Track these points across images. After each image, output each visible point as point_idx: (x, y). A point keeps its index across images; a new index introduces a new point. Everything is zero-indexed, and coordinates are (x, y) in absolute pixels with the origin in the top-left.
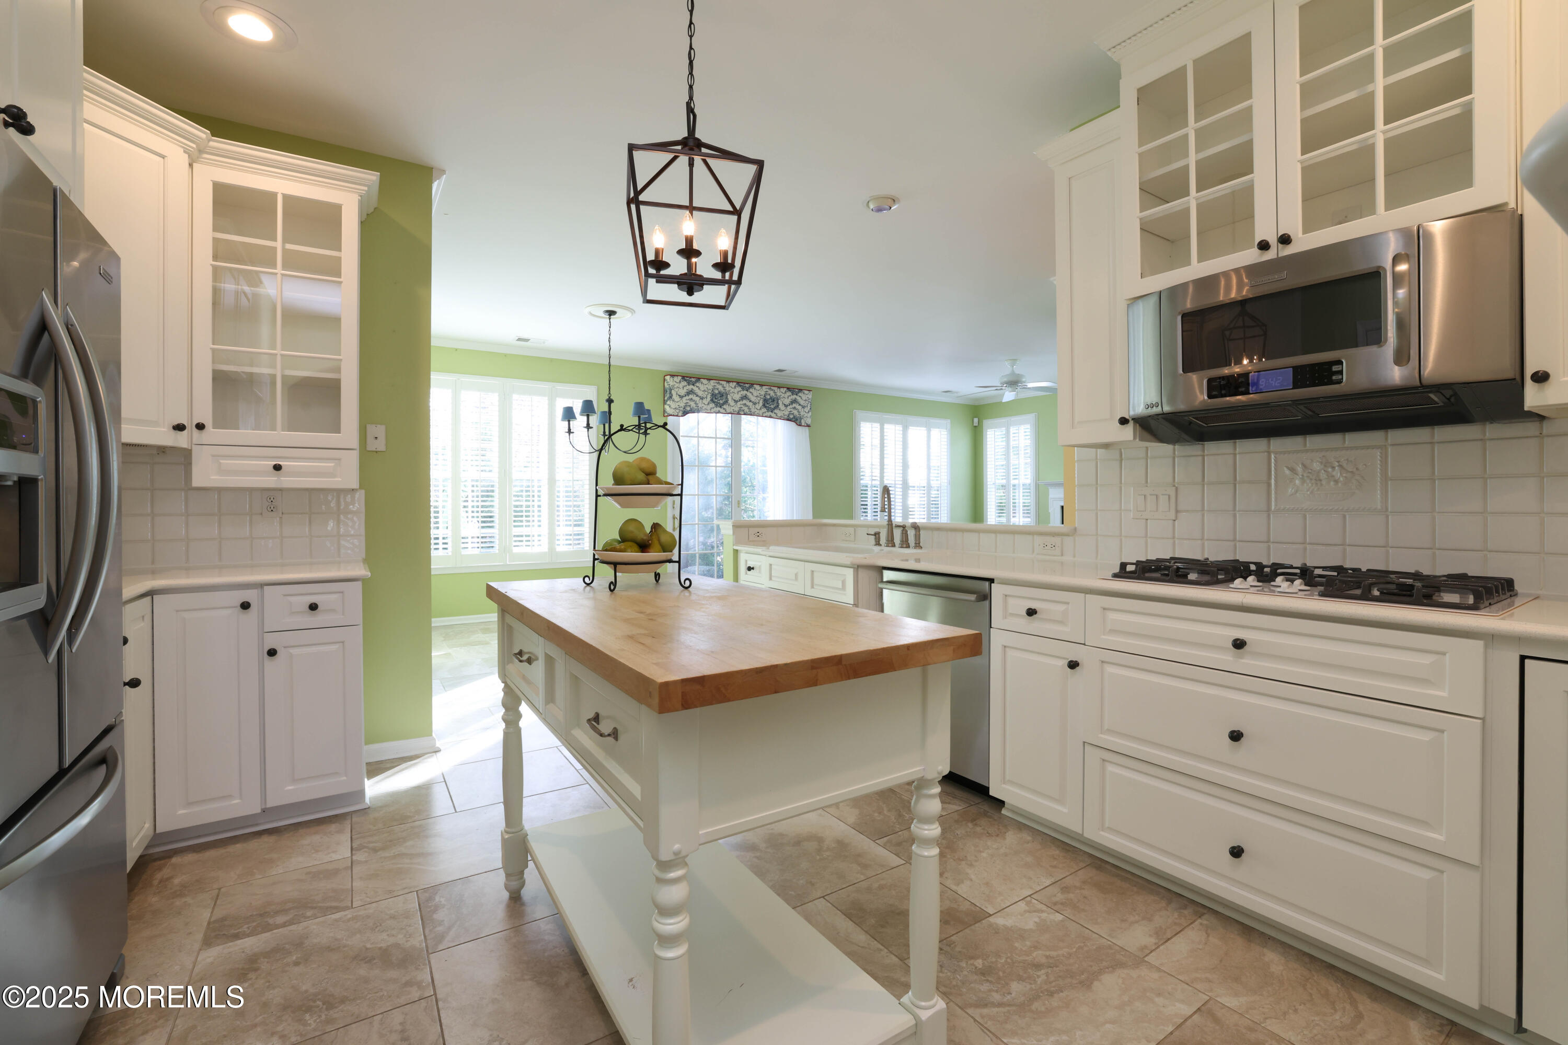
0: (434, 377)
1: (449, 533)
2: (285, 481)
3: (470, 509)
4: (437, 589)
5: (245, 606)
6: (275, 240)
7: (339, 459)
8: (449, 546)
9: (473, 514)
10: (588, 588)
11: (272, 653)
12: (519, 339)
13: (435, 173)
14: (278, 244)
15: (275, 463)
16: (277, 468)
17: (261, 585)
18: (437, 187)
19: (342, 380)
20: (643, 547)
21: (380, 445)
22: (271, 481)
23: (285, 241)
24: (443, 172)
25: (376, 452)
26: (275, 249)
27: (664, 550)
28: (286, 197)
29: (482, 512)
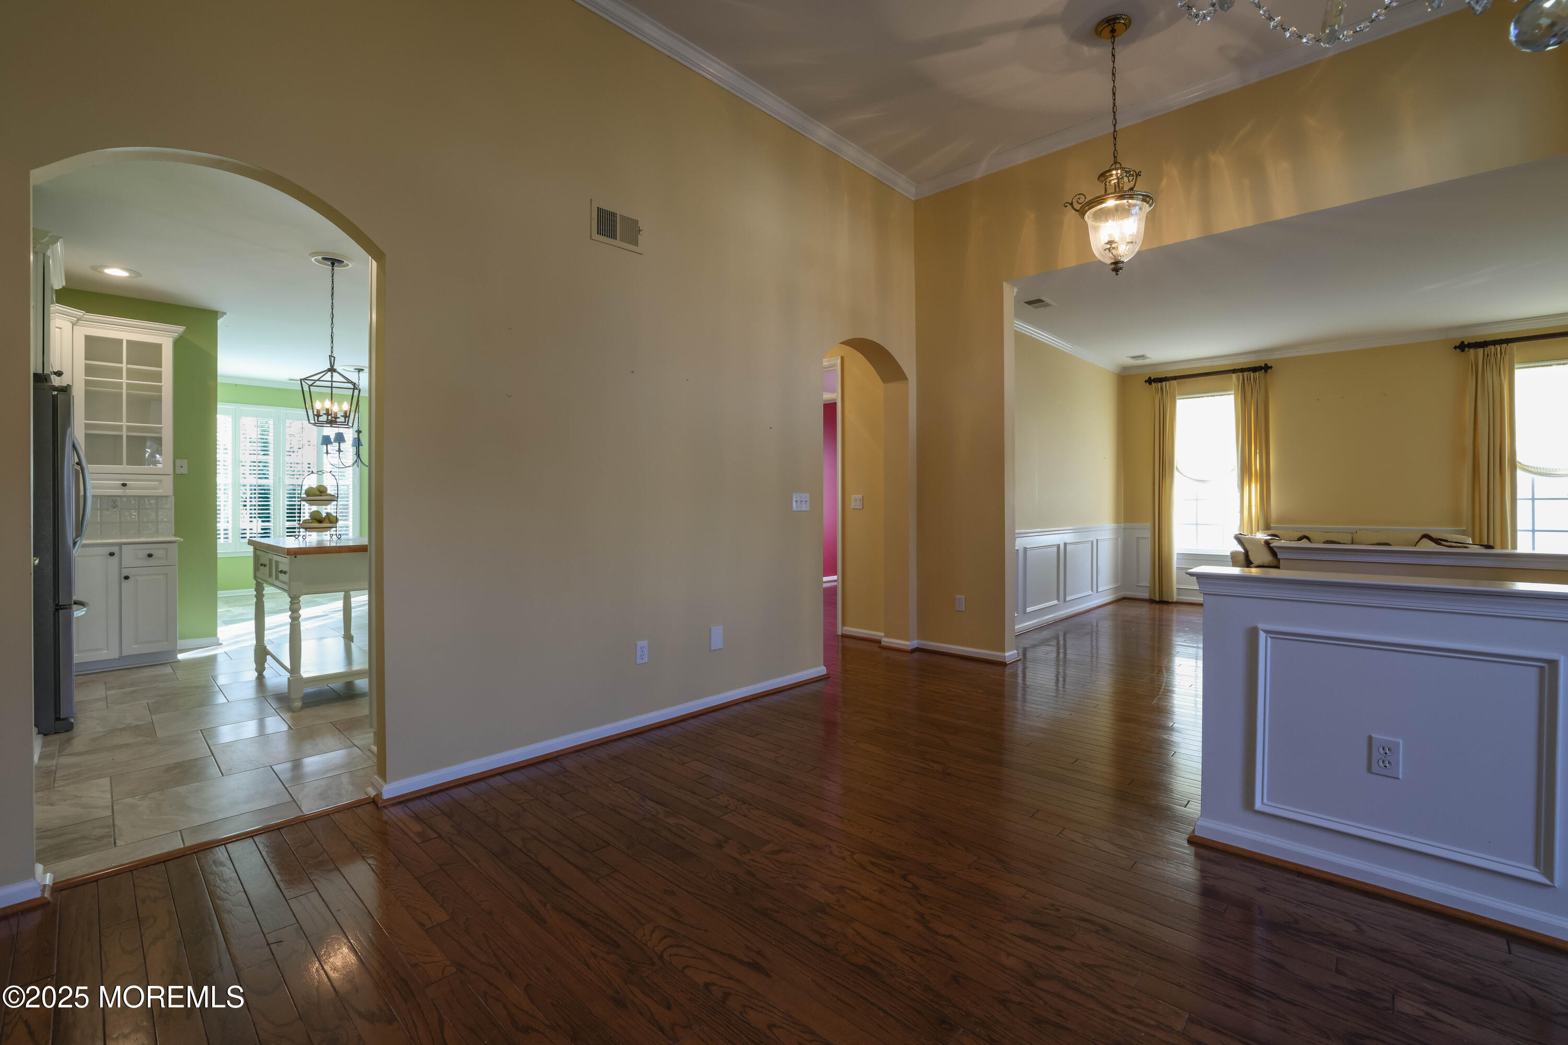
0: (220, 406)
1: (230, 526)
2: (129, 492)
3: (248, 508)
4: (222, 569)
5: (112, 554)
6: (122, 363)
7: (161, 480)
8: (230, 536)
9: (251, 512)
10: (297, 540)
11: (127, 578)
12: (290, 380)
13: (219, 314)
14: (124, 365)
15: (122, 482)
16: (124, 485)
17: (120, 545)
18: (220, 322)
19: (163, 439)
20: (320, 521)
21: (184, 470)
22: (120, 492)
23: (127, 363)
24: (224, 314)
25: (182, 474)
26: (122, 368)
27: (331, 523)
28: (129, 342)
29: (259, 509)
